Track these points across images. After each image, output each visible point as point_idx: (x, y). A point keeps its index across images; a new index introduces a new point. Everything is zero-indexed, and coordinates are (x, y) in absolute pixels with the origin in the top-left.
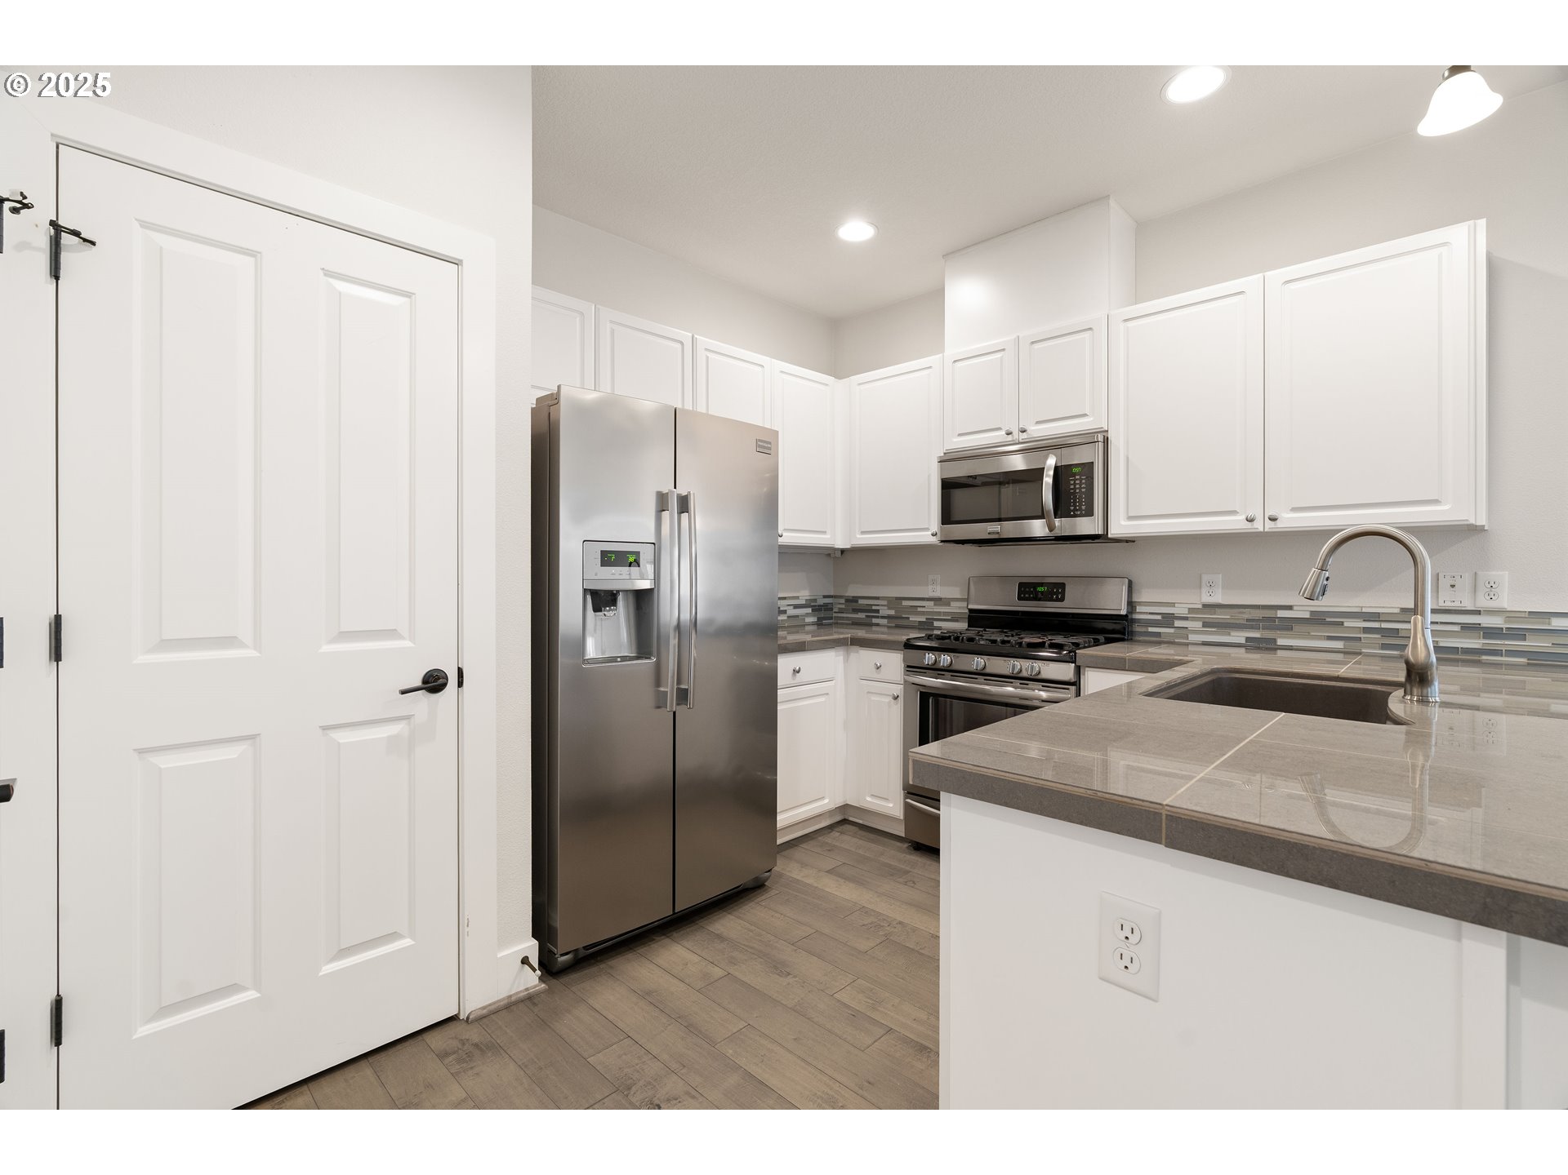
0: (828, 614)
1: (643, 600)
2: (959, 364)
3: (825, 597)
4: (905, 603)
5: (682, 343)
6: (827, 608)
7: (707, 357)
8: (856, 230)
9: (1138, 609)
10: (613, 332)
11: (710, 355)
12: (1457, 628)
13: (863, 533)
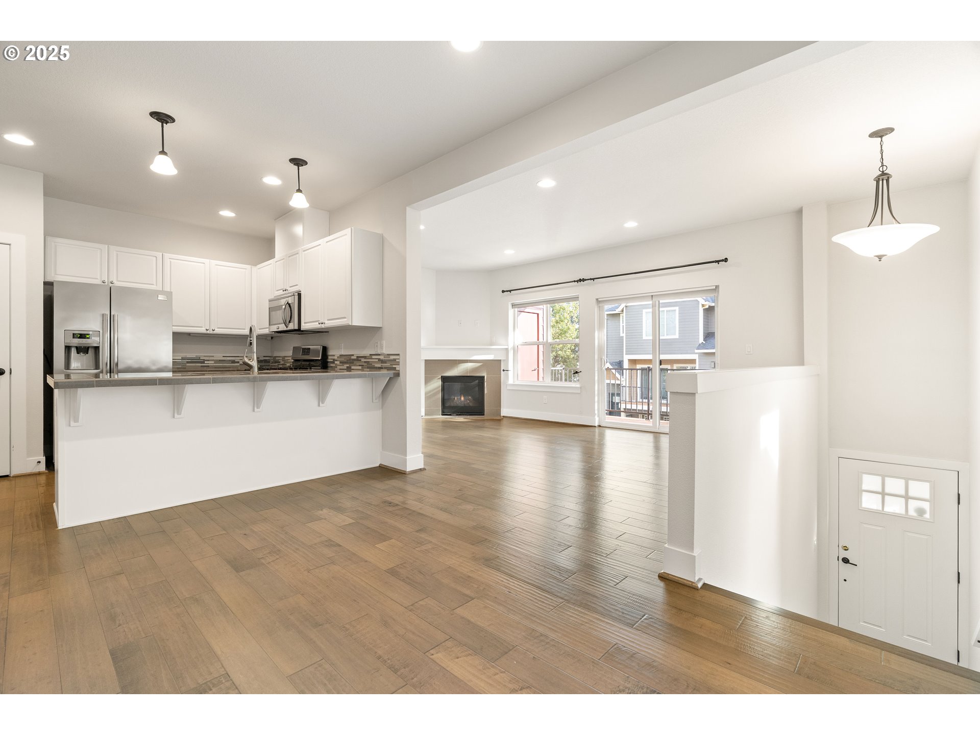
0: (267, 364)
1: (97, 349)
2: (277, 263)
3: (264, 357)
4: (286, 358)
5: (156, 257)
6: (265, 361)
7: (171, 262)
8: (227, 213)
9: (329, 357)
10: (117, 254)
11: (172, 260)
12: (377, 360)
13: (260, 329)
